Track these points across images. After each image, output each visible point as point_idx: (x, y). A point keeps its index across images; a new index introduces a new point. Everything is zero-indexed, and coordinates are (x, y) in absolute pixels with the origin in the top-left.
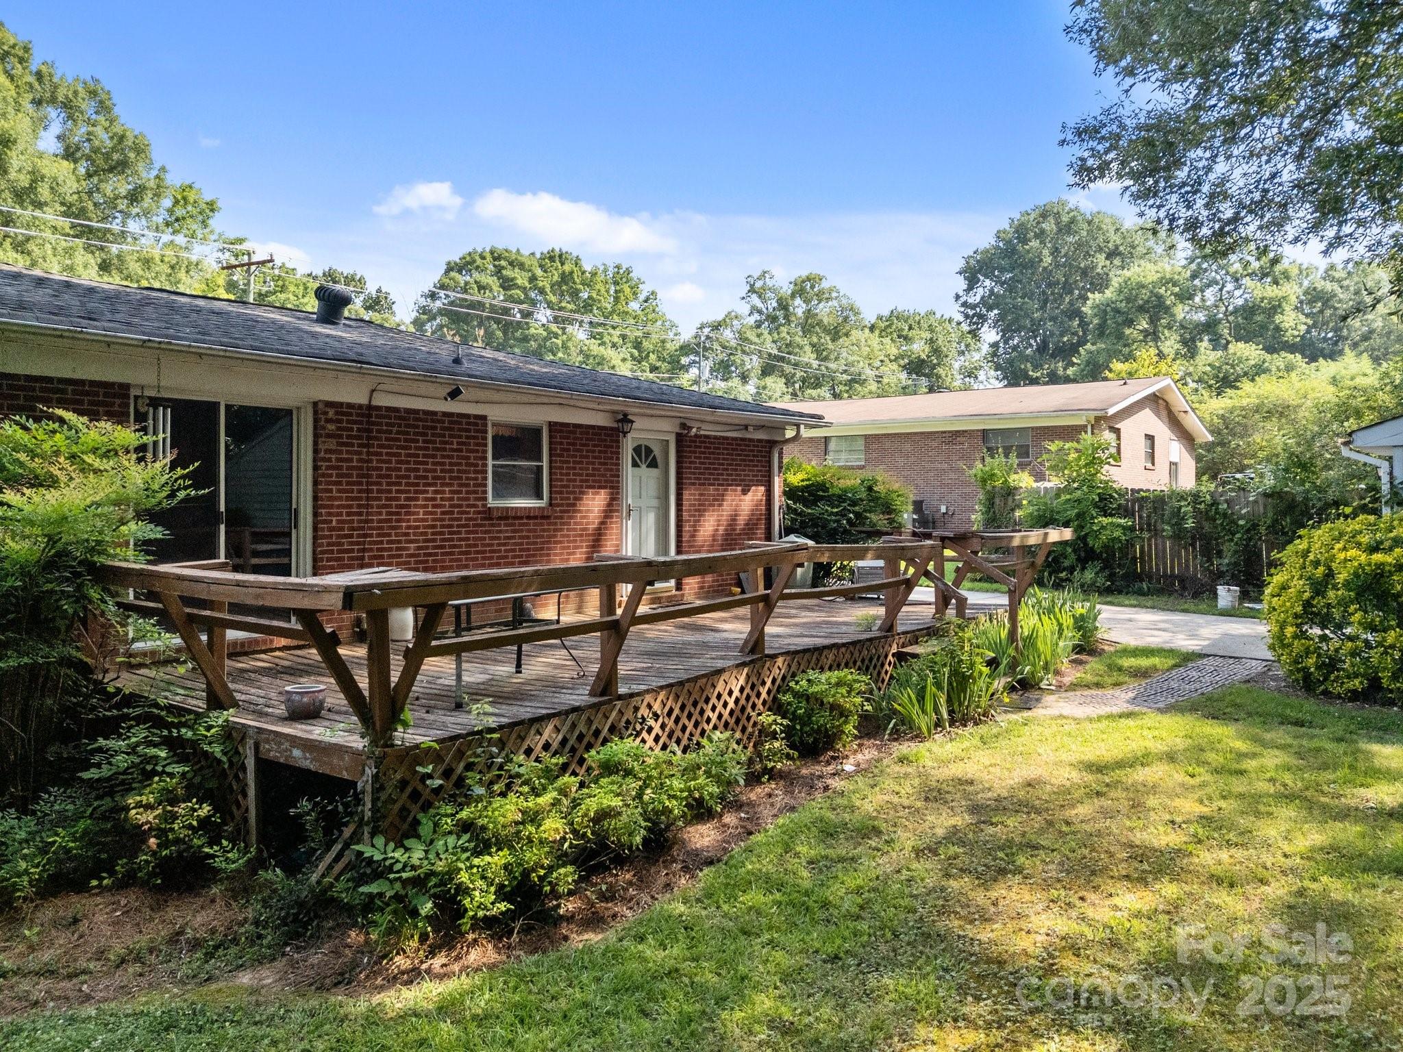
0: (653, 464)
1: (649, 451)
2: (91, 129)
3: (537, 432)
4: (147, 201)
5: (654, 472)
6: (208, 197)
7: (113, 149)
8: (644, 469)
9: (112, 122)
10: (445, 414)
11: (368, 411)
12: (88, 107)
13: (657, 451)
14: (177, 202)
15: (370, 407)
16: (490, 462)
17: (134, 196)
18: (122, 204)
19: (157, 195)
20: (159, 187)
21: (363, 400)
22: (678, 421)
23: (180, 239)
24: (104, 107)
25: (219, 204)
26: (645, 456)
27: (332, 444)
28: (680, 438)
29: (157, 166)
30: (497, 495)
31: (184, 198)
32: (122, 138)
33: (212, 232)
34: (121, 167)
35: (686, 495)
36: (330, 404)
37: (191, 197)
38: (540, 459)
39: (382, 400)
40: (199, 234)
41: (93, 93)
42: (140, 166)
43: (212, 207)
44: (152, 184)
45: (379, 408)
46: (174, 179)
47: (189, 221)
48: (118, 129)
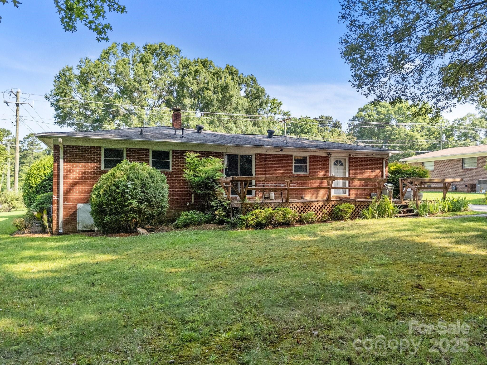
0: (342, 164)
1: (340, 161)
2: (251, 89)
3: (306, 158)
4: (264, 106)
5: (342, 167)
6: (279, 101)
7: (256, 93)
8: (338, 166)
9: (256, 85)
10: (282, 155)
11: (266, 155)
12: (251, 83)
13: (343, 161)
14: (272, 104)
15: (266, 154)
16: (293, 165)
17: (261, 105)
18: (258, 108)
19: (267, 103)
20: (267, 101)
21: (265, 153)
22: (348, 154)
23: (273, 115)
24: (254, 82)
25: (282, 103)
26: (338, 163)
27: (259, 161)
28: (350, 158)
29: (267, 95)
30: (295, 171)
31: (273, 103)
32: (258, 90)
33: (281, 111)
34: (258, 97)
35: (351, 172)
36: (258, 154)
37: (275, 102)
38: (307, 164)
39: (268, 153)
40: (277, 112)
41: (252, 79)
42: (263, 97)
43: (280, 104)
44: (265, 101)
45: (268, 154)
46: (271, 98)
47: (274, 109)
48: (257, 87)
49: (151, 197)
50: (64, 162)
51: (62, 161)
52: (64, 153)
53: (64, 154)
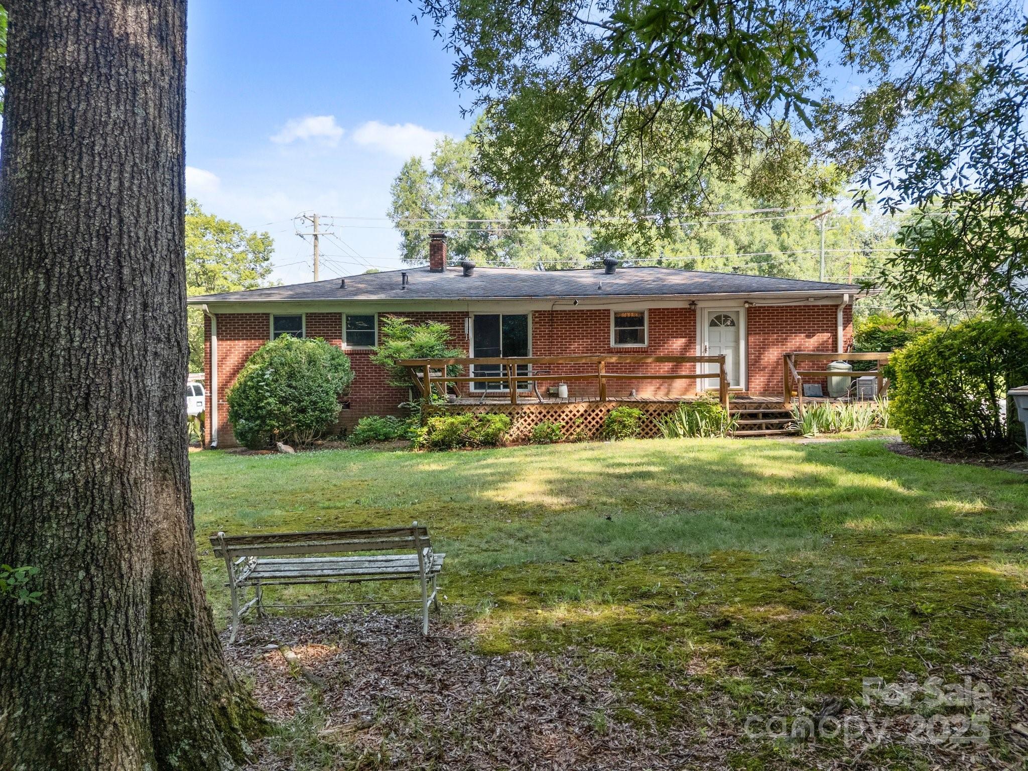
0: (730, 324)
1: (727, 318)
3: (642, 313)
8: (722, 328)
11: (552, 313)
16: (612, 328)
21: (550, 309)
22: (744, 301)
27: (538, 326)
28: (748, 310)
35: (752, 339)
38: (643, 326)
39: (557, 308)
45: (556, 311)
49: (300, 394)
50: (219, 340)
51: (214, 339)
52: (218, 326)
53: (218, 328)
